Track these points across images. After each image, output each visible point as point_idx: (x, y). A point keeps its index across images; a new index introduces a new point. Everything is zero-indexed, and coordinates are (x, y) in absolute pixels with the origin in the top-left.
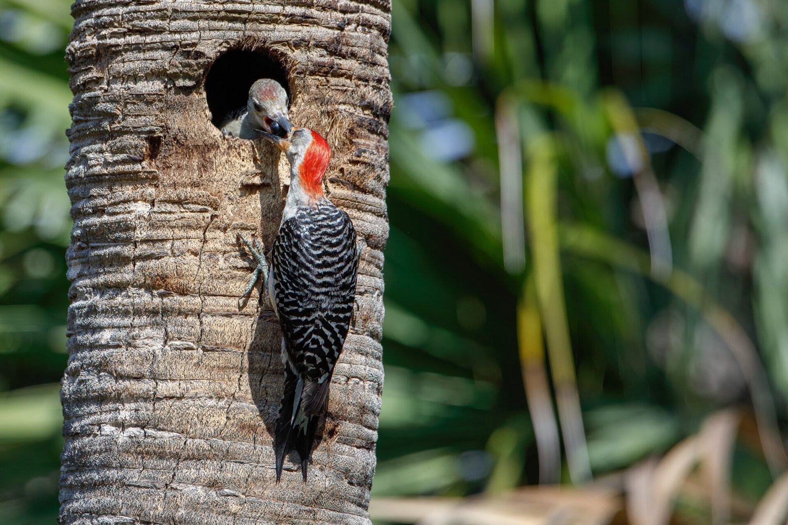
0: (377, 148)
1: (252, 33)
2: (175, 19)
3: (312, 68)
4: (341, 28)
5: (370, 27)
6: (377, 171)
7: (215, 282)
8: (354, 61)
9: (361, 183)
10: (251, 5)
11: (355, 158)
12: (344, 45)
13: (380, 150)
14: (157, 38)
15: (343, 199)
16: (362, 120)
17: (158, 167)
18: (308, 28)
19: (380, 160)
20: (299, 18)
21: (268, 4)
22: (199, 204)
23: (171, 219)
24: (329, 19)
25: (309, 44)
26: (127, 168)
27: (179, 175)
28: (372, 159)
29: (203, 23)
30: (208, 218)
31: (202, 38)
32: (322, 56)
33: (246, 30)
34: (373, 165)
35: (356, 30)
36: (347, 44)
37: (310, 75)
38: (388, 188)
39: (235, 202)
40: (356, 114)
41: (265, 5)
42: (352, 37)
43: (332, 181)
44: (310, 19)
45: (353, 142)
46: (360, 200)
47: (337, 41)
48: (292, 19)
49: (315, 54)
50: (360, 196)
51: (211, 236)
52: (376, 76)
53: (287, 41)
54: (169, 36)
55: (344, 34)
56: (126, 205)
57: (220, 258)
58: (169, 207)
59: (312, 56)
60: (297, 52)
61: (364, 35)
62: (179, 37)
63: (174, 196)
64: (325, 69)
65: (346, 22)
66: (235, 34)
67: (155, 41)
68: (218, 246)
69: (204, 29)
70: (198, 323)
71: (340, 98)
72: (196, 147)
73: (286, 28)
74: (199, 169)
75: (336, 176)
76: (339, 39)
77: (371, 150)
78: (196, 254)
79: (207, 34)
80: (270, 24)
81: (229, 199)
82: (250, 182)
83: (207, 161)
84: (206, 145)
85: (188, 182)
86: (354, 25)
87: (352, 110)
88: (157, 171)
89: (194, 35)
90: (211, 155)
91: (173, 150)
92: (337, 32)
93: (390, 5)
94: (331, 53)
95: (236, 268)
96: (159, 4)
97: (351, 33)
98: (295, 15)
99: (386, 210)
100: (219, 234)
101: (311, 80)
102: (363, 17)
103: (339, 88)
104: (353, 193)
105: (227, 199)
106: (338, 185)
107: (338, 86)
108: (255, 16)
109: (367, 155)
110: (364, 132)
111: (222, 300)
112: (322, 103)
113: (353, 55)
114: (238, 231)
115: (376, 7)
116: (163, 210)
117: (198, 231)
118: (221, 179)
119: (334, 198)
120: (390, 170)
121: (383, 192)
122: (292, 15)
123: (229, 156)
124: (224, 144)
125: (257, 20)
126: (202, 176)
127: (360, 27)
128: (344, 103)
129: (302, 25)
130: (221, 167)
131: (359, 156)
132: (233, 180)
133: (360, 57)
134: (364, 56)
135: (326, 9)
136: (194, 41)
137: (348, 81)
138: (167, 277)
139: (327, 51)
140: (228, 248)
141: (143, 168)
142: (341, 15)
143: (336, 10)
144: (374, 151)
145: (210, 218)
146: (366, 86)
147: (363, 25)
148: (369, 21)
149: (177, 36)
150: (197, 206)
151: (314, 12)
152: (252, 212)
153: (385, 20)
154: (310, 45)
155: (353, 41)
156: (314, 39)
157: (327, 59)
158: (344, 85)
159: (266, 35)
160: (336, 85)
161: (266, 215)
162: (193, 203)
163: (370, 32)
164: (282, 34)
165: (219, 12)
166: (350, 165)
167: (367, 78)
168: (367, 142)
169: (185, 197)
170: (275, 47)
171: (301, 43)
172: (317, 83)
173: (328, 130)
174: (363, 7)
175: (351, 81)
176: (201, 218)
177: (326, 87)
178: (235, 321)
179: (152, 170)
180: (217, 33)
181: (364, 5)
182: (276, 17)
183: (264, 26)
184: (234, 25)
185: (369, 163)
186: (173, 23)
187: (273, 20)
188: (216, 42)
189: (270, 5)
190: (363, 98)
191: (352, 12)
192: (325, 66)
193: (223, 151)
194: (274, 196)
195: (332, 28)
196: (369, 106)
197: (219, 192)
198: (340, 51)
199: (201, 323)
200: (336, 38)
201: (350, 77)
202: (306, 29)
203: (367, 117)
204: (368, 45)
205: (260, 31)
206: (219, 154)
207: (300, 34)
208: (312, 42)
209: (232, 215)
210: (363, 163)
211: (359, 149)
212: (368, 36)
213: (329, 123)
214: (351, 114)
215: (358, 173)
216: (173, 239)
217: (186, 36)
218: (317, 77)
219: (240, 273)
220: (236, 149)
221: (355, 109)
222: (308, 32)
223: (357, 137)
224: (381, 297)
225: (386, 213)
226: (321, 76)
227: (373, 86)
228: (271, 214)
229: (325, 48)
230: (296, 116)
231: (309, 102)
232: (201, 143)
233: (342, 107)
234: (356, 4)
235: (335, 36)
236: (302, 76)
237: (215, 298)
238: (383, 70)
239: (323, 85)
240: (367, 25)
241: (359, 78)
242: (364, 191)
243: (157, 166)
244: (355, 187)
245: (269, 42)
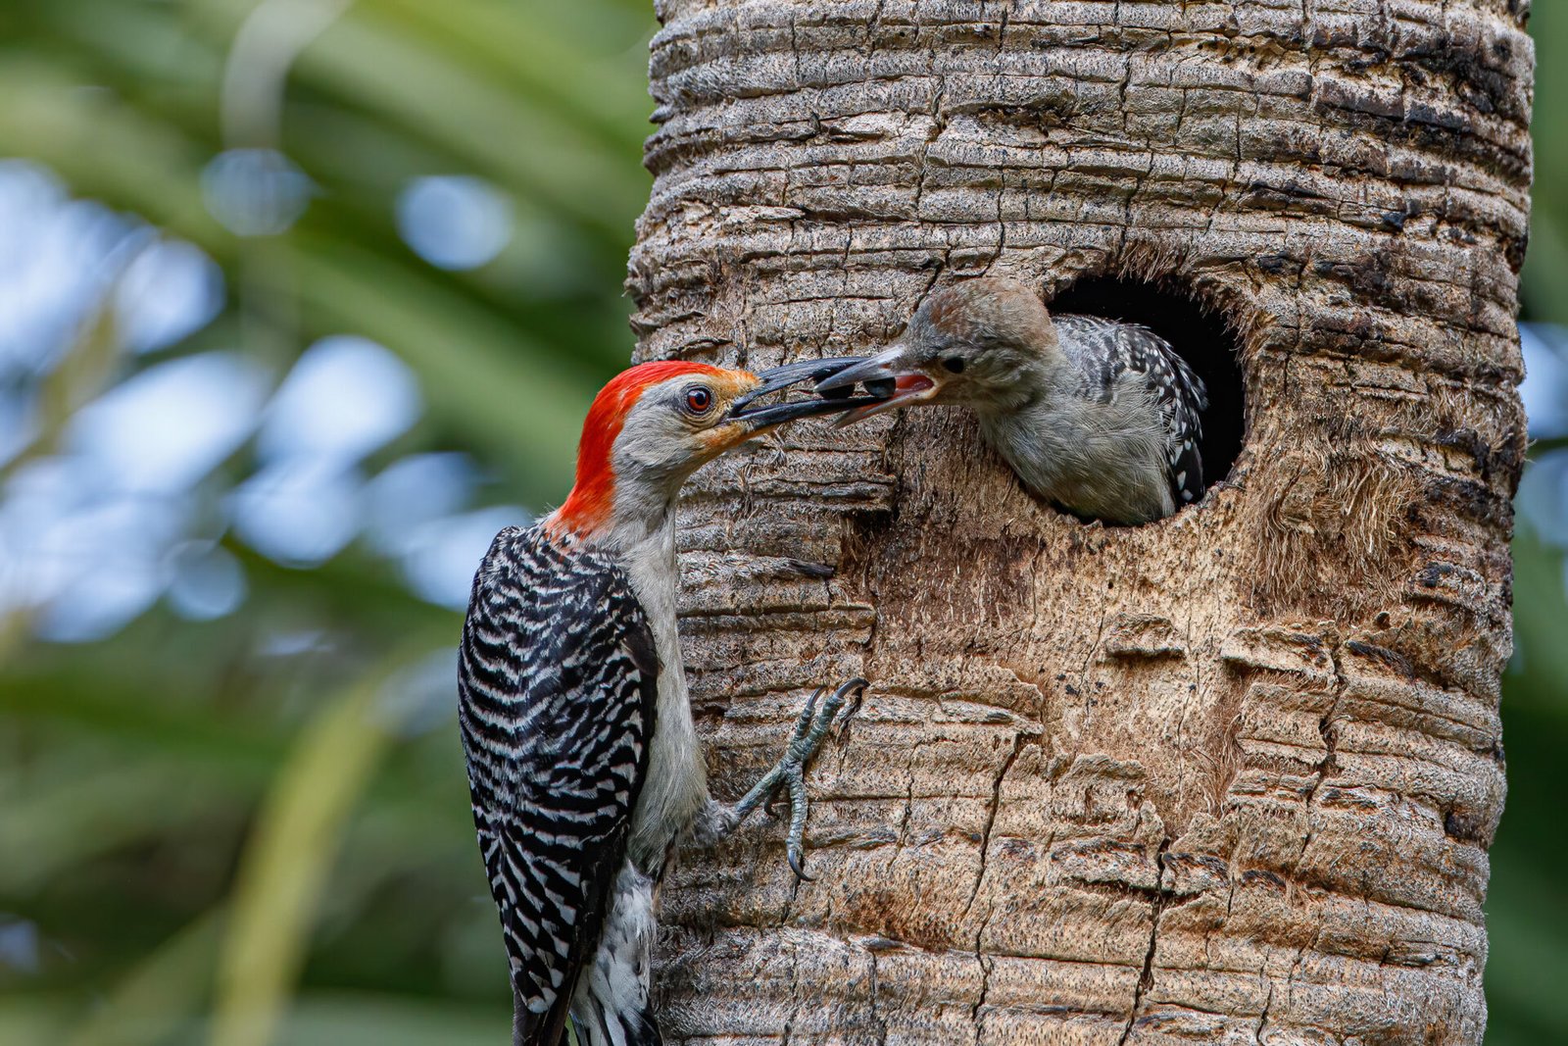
0: (1481, 564)
1: (1148, 233)
2: (935, 187)
3: (1308, 335)
4: (1392, 227)
5: (1473, 227)
6: (1480, 629)
7: (1025, 919)
8: (1425, 322)
9: (1434, 657)
10: (1147, 156)
11: (1418, 590)
12: (1399, 274)
13: (1489, 571)
14: (885, 237)
15: (1382, 702)
16: (1443, 486)
17: (873, 598)
18: (1300, 223)
19: (1491, 595)
20: (1278, 195)
21: (1192, 154)
22: (987, 703)
23: (907, 741)
24: (1361, 202)
25: (1302, 269)
26: (792, 593)
27: (934, 619)
28: (1467, 595)
29: (1011, 202)
30: (1007, 741)
31: (1007, 242)
32: (1337, 303)
33: (1129, 222)
34: (1469, 612)
35: (1433, 232)
36: (1407, 273)
37: (1303, 354)
38: (1507, 675)
39: (1084, 700)
40: (1427, 467)
41: (1185, 157)
42: (1422, 254)
43: (1355, 650)
44: (1308, 201)
45: (1414, 545)
46: (1429, 707)
47: (1380, 262)
48: (1260, 199)
49: (1318, 296)
50: (1431, 695)
51: (1017, 793)
52: (1484, 366)
53: (1242, 259)
54: (918, 232)
55: (1402, 245)
56: (783, 699)
57: (1038, 855)
58: (903, 707)
59: (1310, 303)
60: (1269, 289)
61: (1456, 250)
62: (944, 238)
63: (917, 679)
64: (1344, 340)
65: (1409, 211)
66: (1100, 233)
67: (878, 246)
68: (1033, 821)
69: (1013, 219)
70: (972, 1033)
71: (1384, 420)
72: (983, 543)
73: (1240, 222)
74: (990, 607)
75: (1366, 636)
76: (1387, 257)
77: (1464, 570)
78: (973, 840)
79: (1019, 232)
80: (1197, 209)
81: (1070, 690)
82: (1128, 646)
83: (1012, 584)
84: (1008, 540)
85: (957, 641)
86: (1428, 221)
87: (1416, 457)
88: (870, 606)
89: (988, 233)
90: (1025, 567)
91: (917, 549)
92: (1380, 238)
93: (1529, 170)
94: (1363, 296)
95: (1082, 882)
96: (891, 144)
97: (1419, 244)
98: (1266, 186)
99: (1500, 737)
100: (1037, 786)
101: (1303, 369)
102: (1453, 200)
103: (1382, 393)
104: (1410, 688)
105: (1062, 692)
106: (1372, 662)
107: (1379, 387)
108: (1157, 187)
109: (1453, 581)
110: (1447, 518)
111: (1040, 970)
112: (1334, 434)
113: (1424, 304)
114: (1091, 780)
115: (1490, 173)
116: (888, 716)
117: (979, 775)
118: (1049, 636)
119: (1359, 697)
120: (1515, 626)
121: (1494, 685)
122: (1260, 187)
123: (1074, 573)
124: (1061, 539)
125: (1161, 197)
126: (995, 625)
127: (1445, 228)
128: (1394, 436)
129: (1284, 216)
130: (1048, 603)
131: (1430, 585)
132: (1081, 638)
133: (1444, 310)
134: (1452, 306)
135: (1354, 173)
136: (986, 250)
137: (1408, 376)
138: (891, 900)
139: (1353, 289)
140: (1064, 827)
141: (832, 597)
142: (1392, 192)
143: (1379, 175)
144: (1473, 572)
145: (1013, 741)
146: (1455, 390)
147: (1451, 221)
148: (1471, 212)
149: (939, 235)
150: (976, 707)
151: (1321, 181)
152: (1131, 729)
153: (1514, 211)
154: (1306, 271)
155: (1424, 266)
156: (1319, 255)
157: (1351, 314)
158: (1395, 388)
159: (1185, 239)
160: (1374, 386)
161: (1169, 739)
162: (967, 699)
163: (1473, 243)
164: (1230, 240)
165: (1056, 170)
166: (1405, 609)
167: (1461, 368)
168: (1456, 548)
169: (949, 680)
170: (1210, 273)
171: (1280, 265)
172: (1325, 379)
173: (1349, 511)
174: (1454, 171)
175: (1416, 376)
176: (991, 740)
177: (1347, 390)
178: (1075, 1029)
179: (858, 604)
180: (1051, 230)
181: (1457, 166)
182: (1215, 190)
183: (1179, 216)
184: (1097, 210)
185: (1459, 605)
186: (929, 198)
187: (1208, 197)
188: (1047, 254)
189: (1197, 155)
190: (1447, 423)
191: (1425, 184)
192: (1344, 332)
193: (1055, 556)
194: (1193, 688)
195: (1366, 227)
196: (1467, 446)
197: (1042, 671)
198: (1389, 289)
199: (980, 1030)
200: (1377, 255)
201: (1413, 365)
202: (1296, 226)
203: (1455, 476)
204: (1467, 277)
205: (1170, 228)
206: (1045, 565)
207: (1279, 240)
208: (1313, 264)
209: (1075, 735)
210: (1441, 603)
211: (1431, 565)
212: (1467, 252)
213: (1352, 491)
214: (1413, 467)
215: (1428, 631)
216: (909, 797)
217: (964, 236)
218: (1322, 362)
219: (1092, 897)
220: (1092, 552)
221: (1424, 453)
222: (1303, 235)
223: (1429, 533)
224: (1479, 977)
225: (1500, 745)
226: (1332, 358)
227: (1475, 393)
228: (1184, 737)
229: (1347, 280)
230: (1262, 469)
231: (1298, 432)
232: (995, 535)
233: (1390, 447)
234: (1435, 163)
235: (1377, 249)
236: (1282, 357)
237: (1020, 962)
238: (1505, 349)
239: (1338, 385)
240: (1462, 221)
241: (1439, 368)
242: (1442, 680)
243: (874, 594)
244: (1417, 671)
245: (1192, 258)
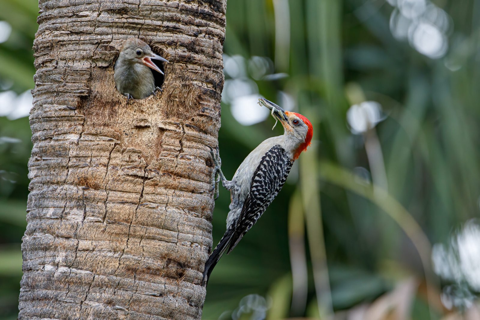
0: (214, 107)
1: (144, 37)
2: (98, 27)
3: (177, 58)
4: (196, 35)
5: (213, 35)
6: (214, 121)
7: (116, 183)
8: (203, 56)
9: (204, 127)
10: (144, 20)
11: (201, 113)
12: (197, 45)
13: (216, 109)
14: (88, 37)
15: (193, 137)
16: (206, 91)
17: (84, 114)
18: (176, 35)
19: (216, 114)
20: (171, 29)
21: (153, 20)
22: (108, 137)
23: (91, 145)
24: (189, 30)
25: (176, 44)
26: (67, 113)
27: (97, 119)
28: (211, 114)
29: (114, 30)
30: (112, 145)
31: (114, 39)
32: (184, 52)
33: (140, 34)
34: (212, 118)
35: (205, 37)
36: (199, 45)
37: (177, 63)
38: (221, 131)
39: (129, 136)
40: (203, 87)
41: (152, 20)
42: (202, 41)
43: (187, 126)
44: (178, 30)
45: (200, 103)
46: (203, 138)
47: (193, 43)
48: (168, 29)
49: (180, 50)
50: (203, 135)
51: (114, 156)
52: (215, 65)
53: (164, 42)
54: (95, 36)
55: (198, 39)
56: (65, 136)
57: (119, 169)
58: (90, 137)
59: (178, 51)
60: (169, 49)
61: (209, 40)
62: (100, 38)
63: (93, 131)
64: (185, 60)
65: (199, 32)
67: (86, 39)
68: (118, 162)
69: (115, 33)
70: (104, 207)
71: (193, 76)
72: (108, 103)
73: (163, 34)
74: (109, 116)
75: (189, 123)
76: (195, 42)
77: (210, 109)
78: (105, 166)
79: (116, 36)
80: (154, 32)
81: (126, 134)
82: (138, 125)
83: (114, 111)
84: (113, 102)
85: (102, 123)
86: (204, 34)
87: (200, 85)
88: (83, 116)
89: (110, 36)
90: (116, 108)
91: (94, 104)
92: (193, 38)
93: (225, 23)
94: (189, 50)
95: (128, 175)
96: (89, 18)
97: (202, 39)
98: (169, 27)
99: (218, 145)
100: (119, 155)
101: (177, 66)
102: (209, 30)
103: (193, 71)
104: (199, 134)
105: (124, 134)
106: (190, 128)
107: (193, 69)
108: (146, 27)
109: (208, 111)
110: (207, 97)
111: (119, 194)
112: (183, 79)
113: (202, 52)
114: (130, 153)
115: (217, 24)
116: (87, 139)
117: (106, 152)
118: (122, 122)
119: (188, 136)
120: (221, 121)
121: (217, 133)
122: (168, 27)
123: (127, 109)
124: (124, 102)
125: (146, 29)
126: (110, 120)
127: (207, 36)
128: (196, 80)
129: (173, 33)
130: (121, 115)
131: (203, 112)
132: (128, 123)
133: (207, 53)
134: (208, 52)
135: (188, 24)
136: (109, 40)
137: (199, 67)
138: (87, 179)
139: (187, 49)
140: (124, 163)
141: (75, 114)
142: (196, 28)
143: (193, 24)
144: (212, 109)
145: (114, 145)
146: (209, 70)
147: (208, 34)
148: (213, 32)
149: (99, 37)
150: (106, 138)
151: (181, 26)
152: (139, 142)
153: (222, 32)
154: (177, 45)
155: (202, 44)
156: (180, 41)
157: (187, 54)
158: (196, 70)
159: (151, 38)
160: (192, 69)
161: (147, 144)
162: (104, 136)
163: (213, 39)
164: (161, 38)
165: (124, 23)
166: (198, 117)
167: (210, 66)
168: (209, 104)
169: (100, 132)
170: (157, 45)
171: (172, 43)
172: (181, 68)
173: (186, 96)
174: (209, 24)
175: (200, 67)
176: (109, 145)
177: (186, 70)
178: (126, 206)
179: (81, 115)
180: (123, 36)
181: (210, 23)
182: (158, 27)
183: (150, 33)
184: (133, 32)
185: (209, 116)
186: (97, 29)
187: (156, 29)
188: (122, 41)
189: (154, 20)
190: (207, 77)
191: (203, 26)
192: (185, 58)
193: (123, 105)
194: (152, 134)
195: (190, 35)
196: (211, 82)
197: (120, 130)
198: (195, 49)
199: (106, 207)
200: (193, 41)
201: (200, 65)
202: (175, 35)
203: (209, 89)
204: (212, 46)
205: (148, 36)
206: (121, 107)
207: (172, 38)
208: (179, 43)
209: (127, 144)
210: (206, 116)
211: (203, 108)
212: (212, 41)
213: (187, 92)
214: (200, 87)
215: (203, 122)
216: (91, 157)
217: (104, 37)
218: (180, 64)
219: (130, 178)
220: (131, 105)
221: (202, 84)
222: (177, 37)
223: (203, 101)
224: (213, 196)
225: (218, 146)
226: (183, 63)
227: (213, 71)
228: (150, 144)
229: (186, 47)
230: (168, 87)
231: (175, 79)
232: (110, 101)
233: (195, 82)
234: (205, 22)
235: (193, 40)
236: (172, 63)
237: (115, 192)
238: (220, 62)
239: (184, 69)
240: (210, 34)
241: (206, 66)
242: (206, 132)
244: (200, 130)
245: (153, 42)
